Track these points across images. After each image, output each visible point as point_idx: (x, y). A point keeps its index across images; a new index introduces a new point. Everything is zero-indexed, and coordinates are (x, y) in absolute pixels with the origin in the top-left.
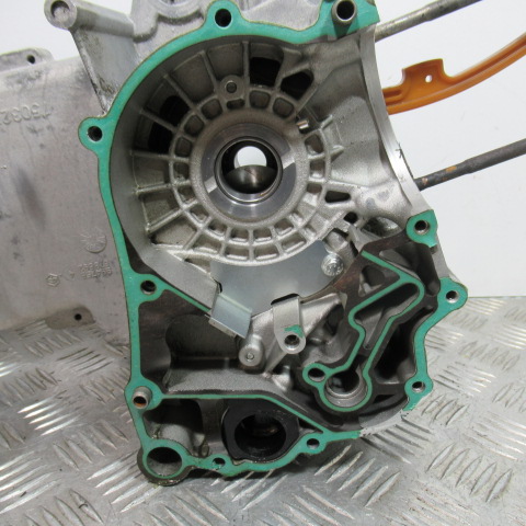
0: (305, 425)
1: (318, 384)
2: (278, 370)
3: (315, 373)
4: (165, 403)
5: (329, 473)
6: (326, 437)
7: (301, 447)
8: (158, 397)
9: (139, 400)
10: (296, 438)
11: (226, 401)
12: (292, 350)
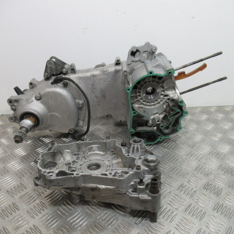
0: (160, 136)
1: (162, 128)
2: (155, 126)
3: (162, 127)
4: (136, 133)
5: (163, 144)
6: (163, 137)
7: (159, 139)
8: (134, 132)
9: (132, 132)
10: (158, 138)
11: (146, 132)
12: (158, 123)
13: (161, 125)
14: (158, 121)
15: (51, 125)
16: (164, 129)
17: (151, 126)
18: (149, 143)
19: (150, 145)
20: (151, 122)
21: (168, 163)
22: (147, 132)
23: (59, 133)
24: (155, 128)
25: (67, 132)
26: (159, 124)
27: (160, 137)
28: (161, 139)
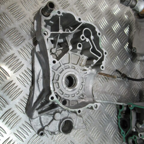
13: (137, 137)
14: (141, 135)
15: (140, 30)
16: (133, 140)
17: (136, 125)
18: (119, 121)
19: (118, 121)
20: (140, 127)
21: (98, 135)
22: (129, 120)
23: (133, 39)
24: (134, 130)
25: (134, 46)
26: (138, 136)
27: (124, 133)
28: (123, 133)
